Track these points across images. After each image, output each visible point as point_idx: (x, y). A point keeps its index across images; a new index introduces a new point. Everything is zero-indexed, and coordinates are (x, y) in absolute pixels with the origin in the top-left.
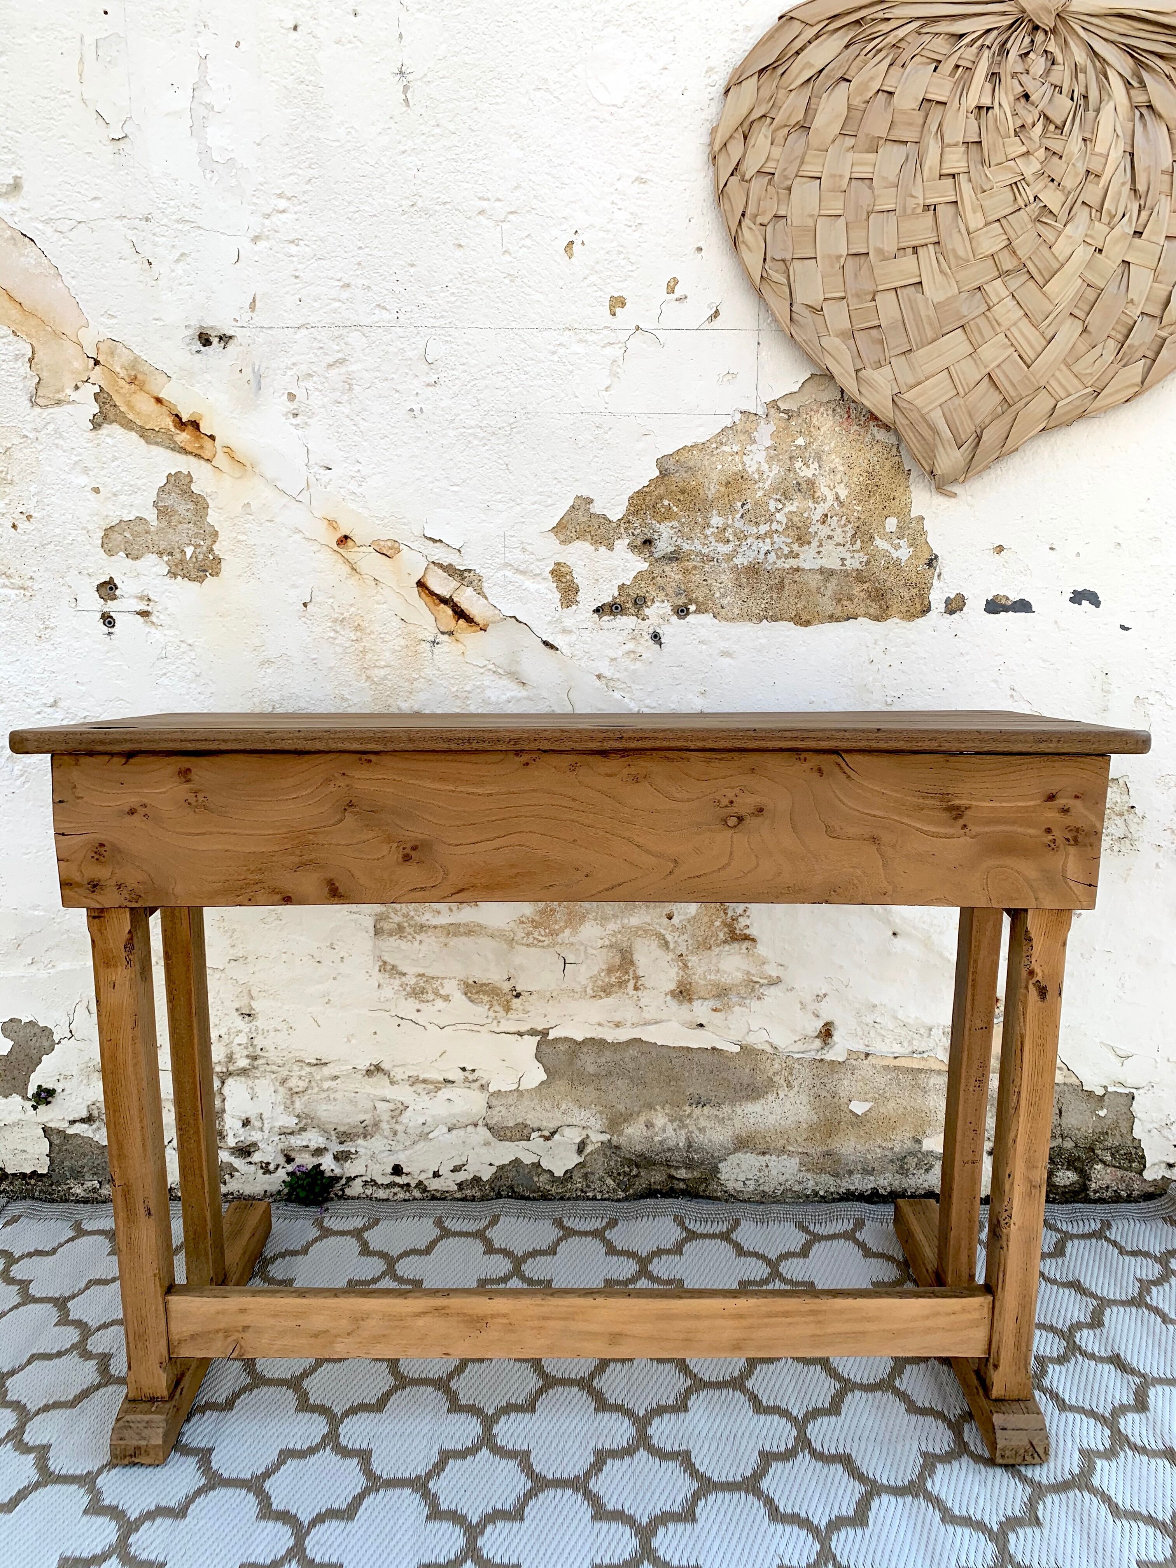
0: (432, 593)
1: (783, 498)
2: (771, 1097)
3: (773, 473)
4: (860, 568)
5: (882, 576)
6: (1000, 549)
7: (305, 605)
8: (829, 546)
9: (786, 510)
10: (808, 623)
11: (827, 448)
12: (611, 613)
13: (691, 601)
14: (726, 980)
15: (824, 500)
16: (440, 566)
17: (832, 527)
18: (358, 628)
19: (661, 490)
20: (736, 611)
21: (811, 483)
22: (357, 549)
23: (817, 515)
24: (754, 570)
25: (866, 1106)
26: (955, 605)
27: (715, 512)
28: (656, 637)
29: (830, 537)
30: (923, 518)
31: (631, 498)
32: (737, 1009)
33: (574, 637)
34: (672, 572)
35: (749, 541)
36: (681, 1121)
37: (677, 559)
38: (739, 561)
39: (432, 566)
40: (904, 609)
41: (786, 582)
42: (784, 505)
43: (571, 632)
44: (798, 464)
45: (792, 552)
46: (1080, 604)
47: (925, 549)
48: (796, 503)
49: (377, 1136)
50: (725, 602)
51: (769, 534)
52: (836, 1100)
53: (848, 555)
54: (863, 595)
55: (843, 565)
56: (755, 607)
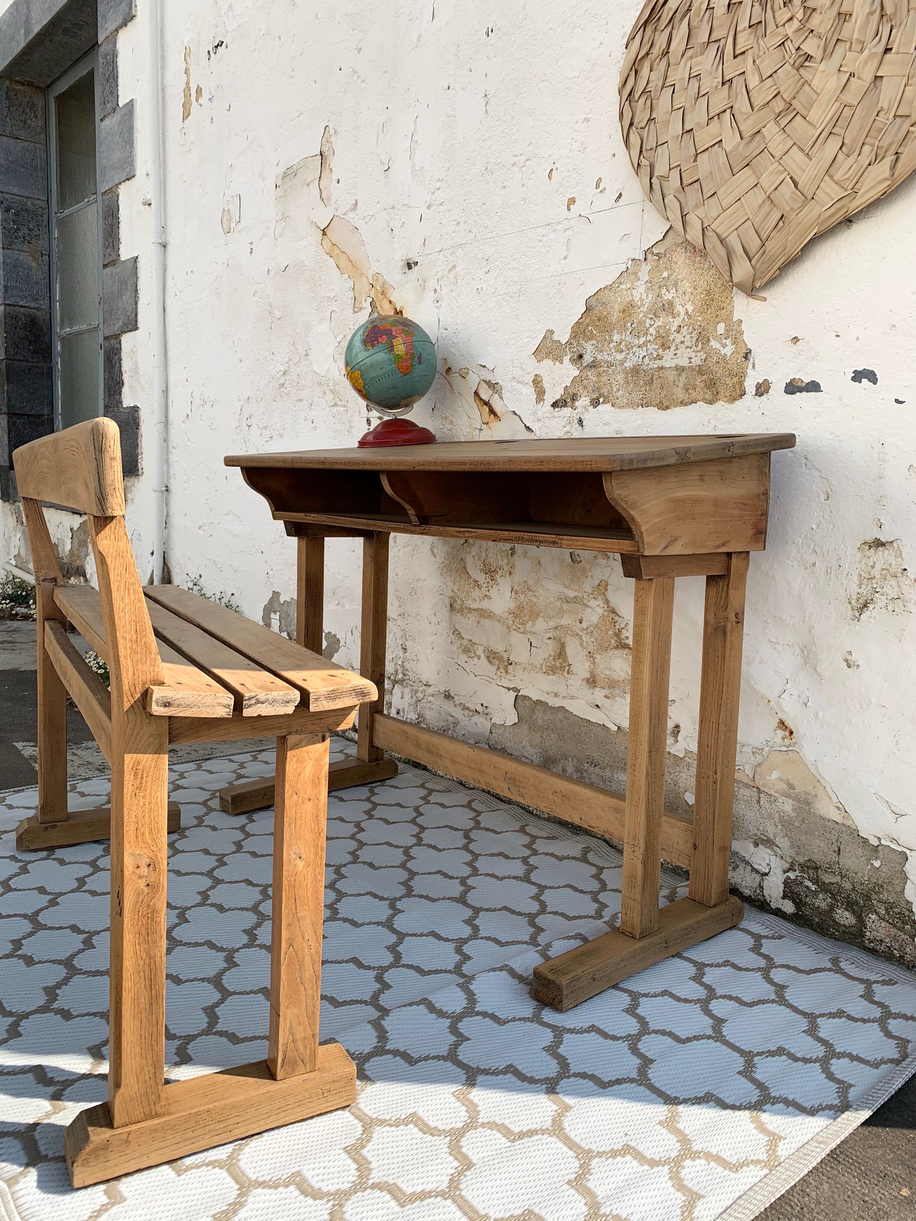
0: (481, 399)
1: (654, 316)
3: (649, 299)
4: (699, 364)
5: (715, 369)
6: (796, 340)
8: (682, 349)
9: (656, 325)
10: (666, 409)
11: (680, 277)
12: (560, 406)
13: (600, 395)
14: (615, 676)
15: (679, 315)
16: (485, 382)
17: (683, 334)
18: (451, 422)
19: (588, 320)
20: (625, 401)
21: (671, 303)
22: (453, 375)
23: (674, 328)
24: (636, 371)
26: (762, 389)
27: (616, 331)
28: (580, 421)
29: (682, 342)
30: (742, 321)
31: (573, 327)
32: (618, 698)
33: (540, 424)
34: (591, 374)
35: (635, 349)
36: (581, 772)
37: (595, 366)
38: (628, 364)
39: (481, 383)
40: (728, 394)
41: (655, 377)
42: (655, 321)
43: (540, 420)
44: (664, 291)
45: (658, 355)
46: (860, 382)
47: (743, 345)
48: (661, 320)
50: (619, 395)
51: (645, 344)
53: (693, 355)
54: (702, 385)
55: (690, 362)
56: (636, 397)
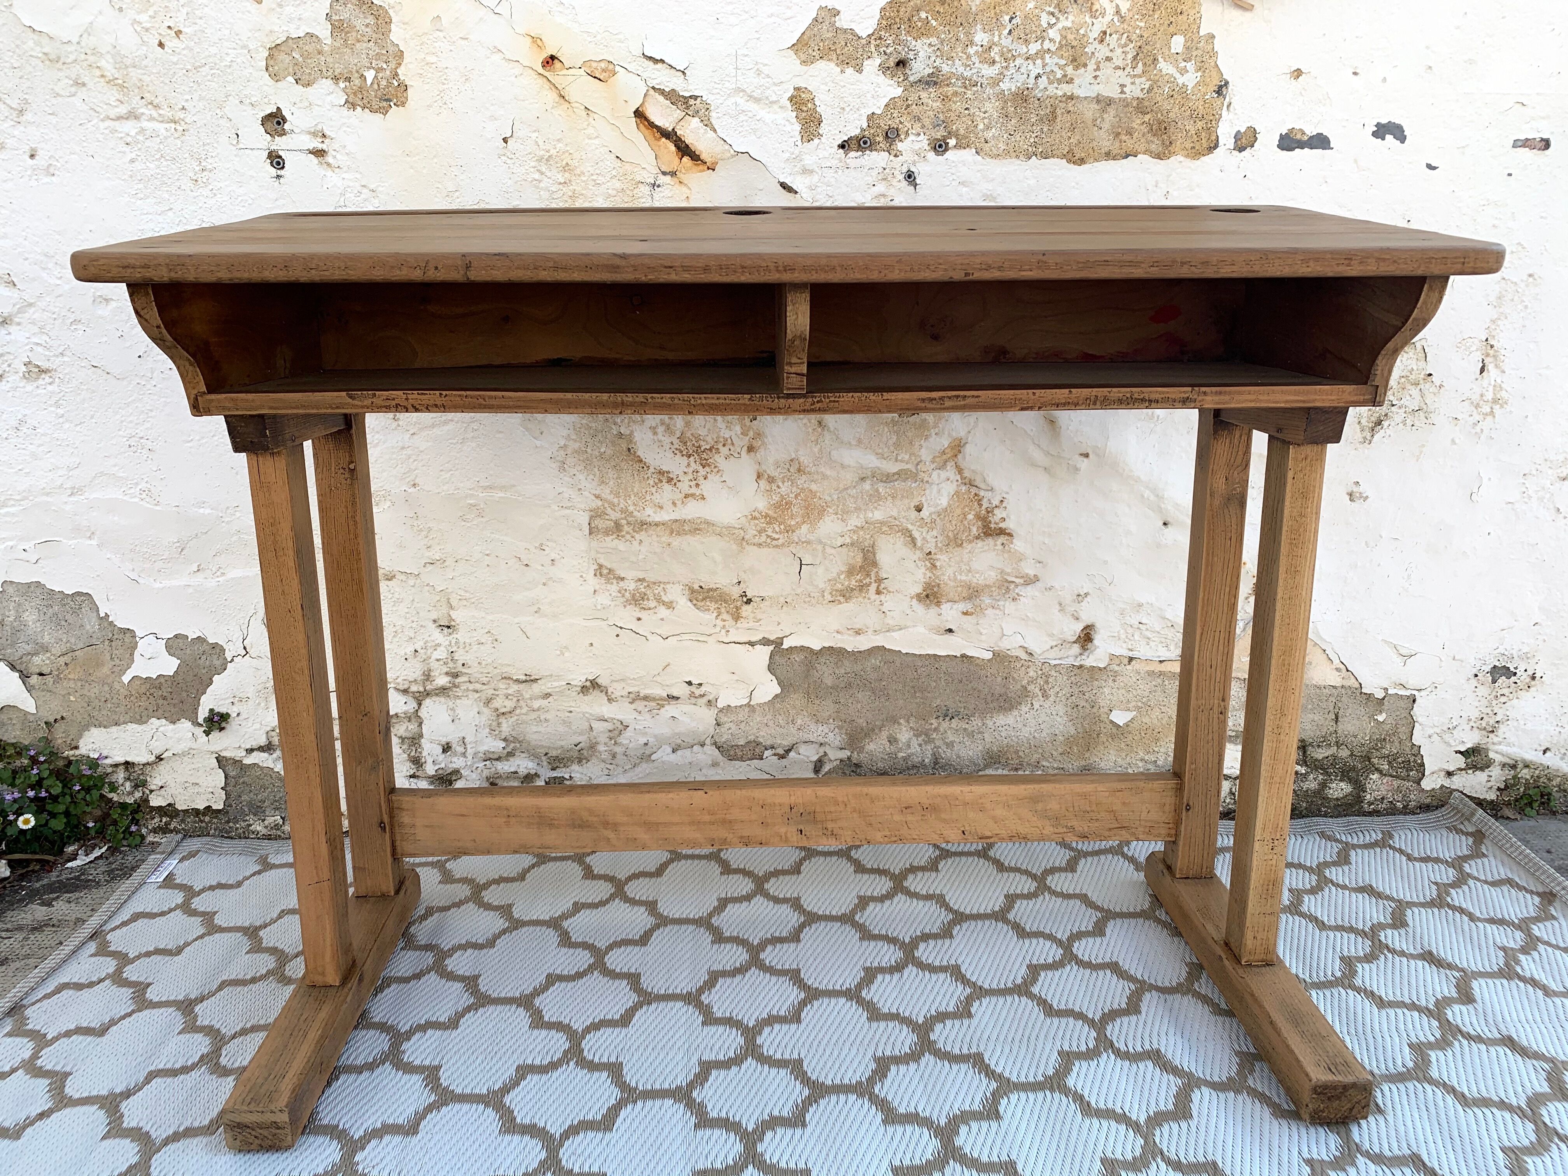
0: (652, 125)
1: (1056, 11)
2: (1024, 708)
4: (1141, 96)
5: (1166, 106)
6: (1298, 73)
7: (505, 140)
8: (1107, 70)
9: (1060, 26)
10: (1082, 161)
12: (860, 148)
13: (950, 134)
14: (978, 580)
15: (1103, 15)
16: (662, 92)
17: (1111, 47)
18: (566, 168)
19: (918, 1)
20: (1002, 146)
22: (565, 72)
23: (1095, 33)
24: (1022, 97)
25: (1128, 716)
26: (1245, 141)
27: (979, 27)
28: (910, 177)
29: (1108, 59)
30: (1213, 37)
31: (883, 9)
32: (989, 612)
33: (815, 178)
34: (929, 98)
35: (1018, 62)
36: (926, 735)
37: (935, 83)
38: (1006, 85)
39: (652, 92)
40: (1189, 145)
41: (1059, 112)
42: (1058, 19)
43: (811, 172)
45: (1065, 76)
46: (1383, 139)
47: (1214, 73)
48: (1071, 18)
49: (594, 760)
50: (989, 135)
51: (1041, 54)
52: (1095, 710)
53: (1129, 80)
54: (1144, 129)
55: (1122, 92)
56: (1023, 141)
